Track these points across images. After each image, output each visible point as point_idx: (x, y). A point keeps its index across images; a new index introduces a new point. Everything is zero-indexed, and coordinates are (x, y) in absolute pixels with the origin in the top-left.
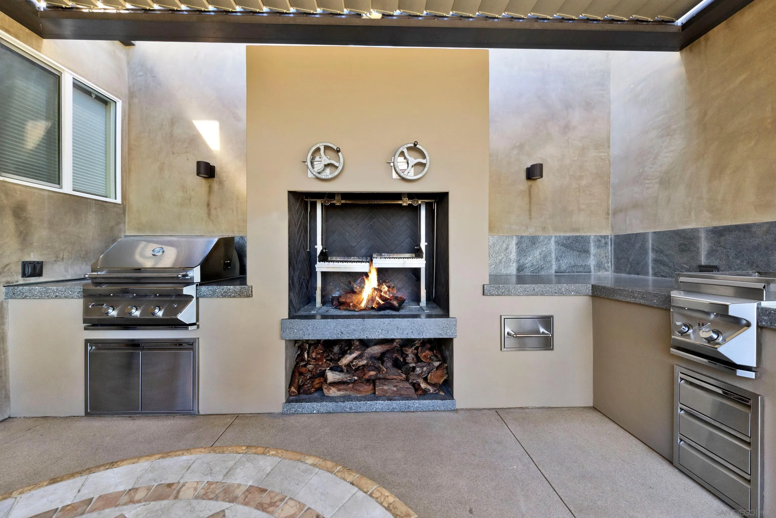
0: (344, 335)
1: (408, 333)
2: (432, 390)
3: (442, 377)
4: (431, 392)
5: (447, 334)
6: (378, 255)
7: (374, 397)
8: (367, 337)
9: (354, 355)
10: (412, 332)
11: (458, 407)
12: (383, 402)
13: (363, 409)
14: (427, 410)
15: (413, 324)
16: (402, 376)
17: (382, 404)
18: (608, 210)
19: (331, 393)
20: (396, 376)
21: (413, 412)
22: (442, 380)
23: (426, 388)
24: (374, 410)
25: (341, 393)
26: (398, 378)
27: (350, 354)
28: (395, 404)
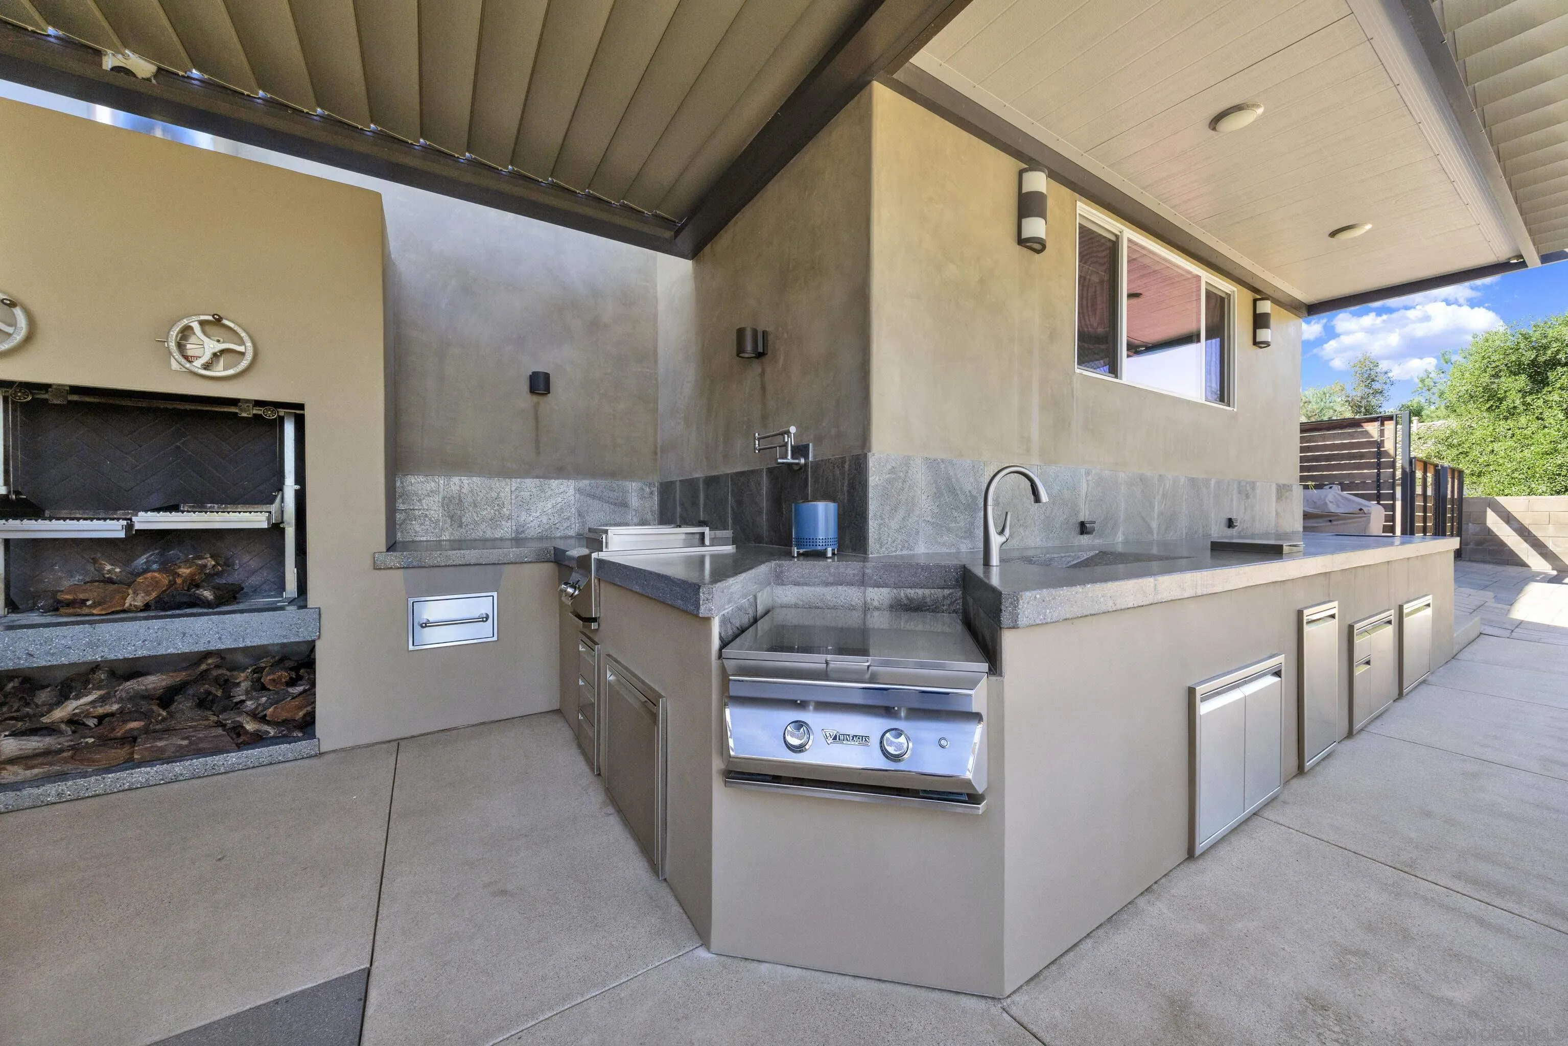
0: (37, 658)
1: (209, 642)
2: (272, 732)
3: (300, 708)
4: (272, 734)
5: (298, 635)
6: (193, 507)
7: (131, 763)
8: (102, 657)
9: (90, 698)
10: (220, 638)
11: (323, 749)
12: (149, 769)
13: (95, 791)
14: (257, 764)
15: (220, 625)
16: (207, 720)
17: (148, 773)
18: (656, 448)
19: (6, 776)
20: (195, 722)
21: (225, 773)
22: (301, 714)
23: (257, 730)
24: (126, 787)
25: (36, 771)
26: (201, 724)
27: (77, 698)
28: (178, 768)
